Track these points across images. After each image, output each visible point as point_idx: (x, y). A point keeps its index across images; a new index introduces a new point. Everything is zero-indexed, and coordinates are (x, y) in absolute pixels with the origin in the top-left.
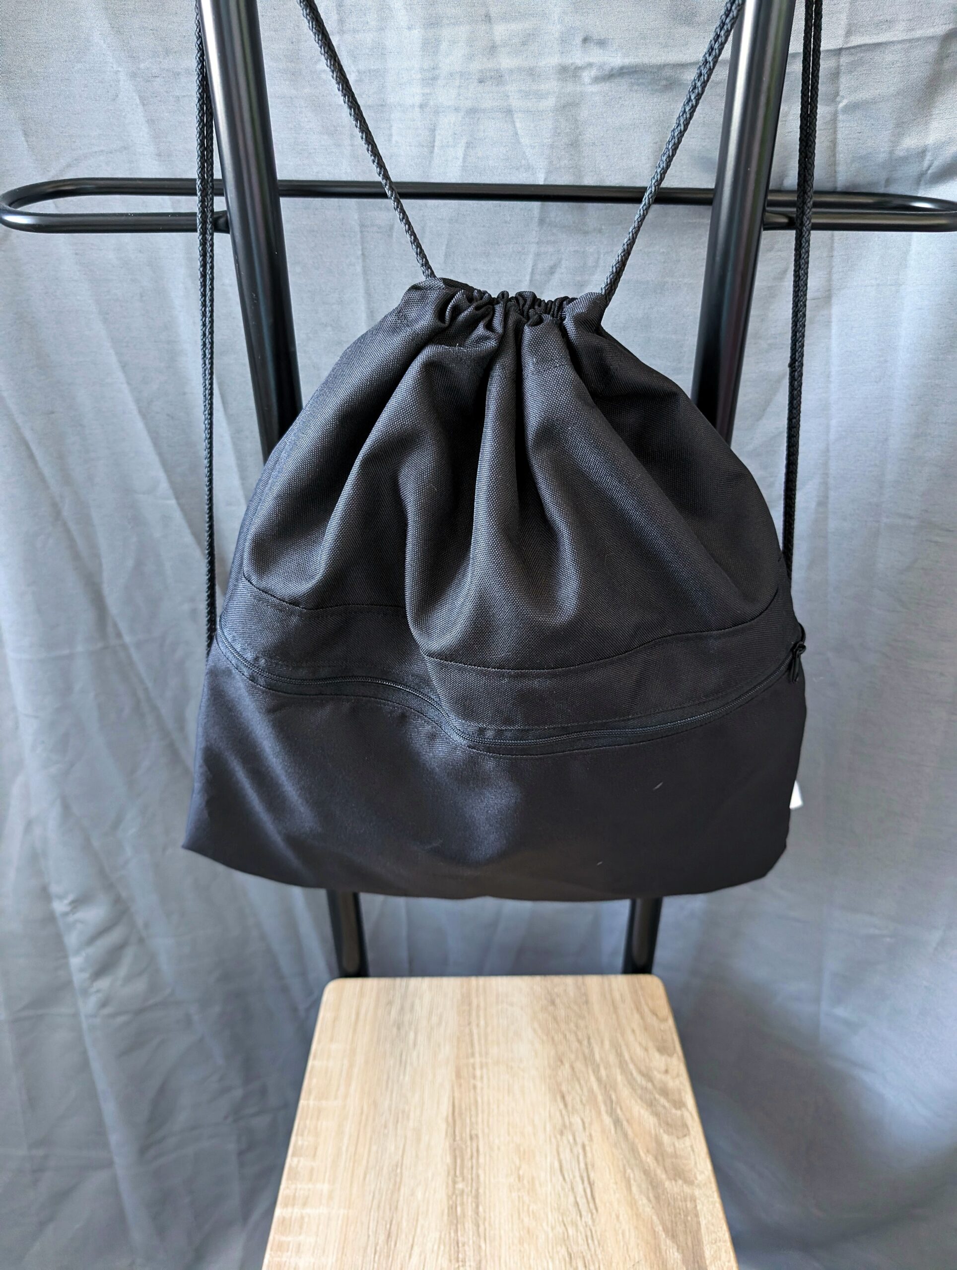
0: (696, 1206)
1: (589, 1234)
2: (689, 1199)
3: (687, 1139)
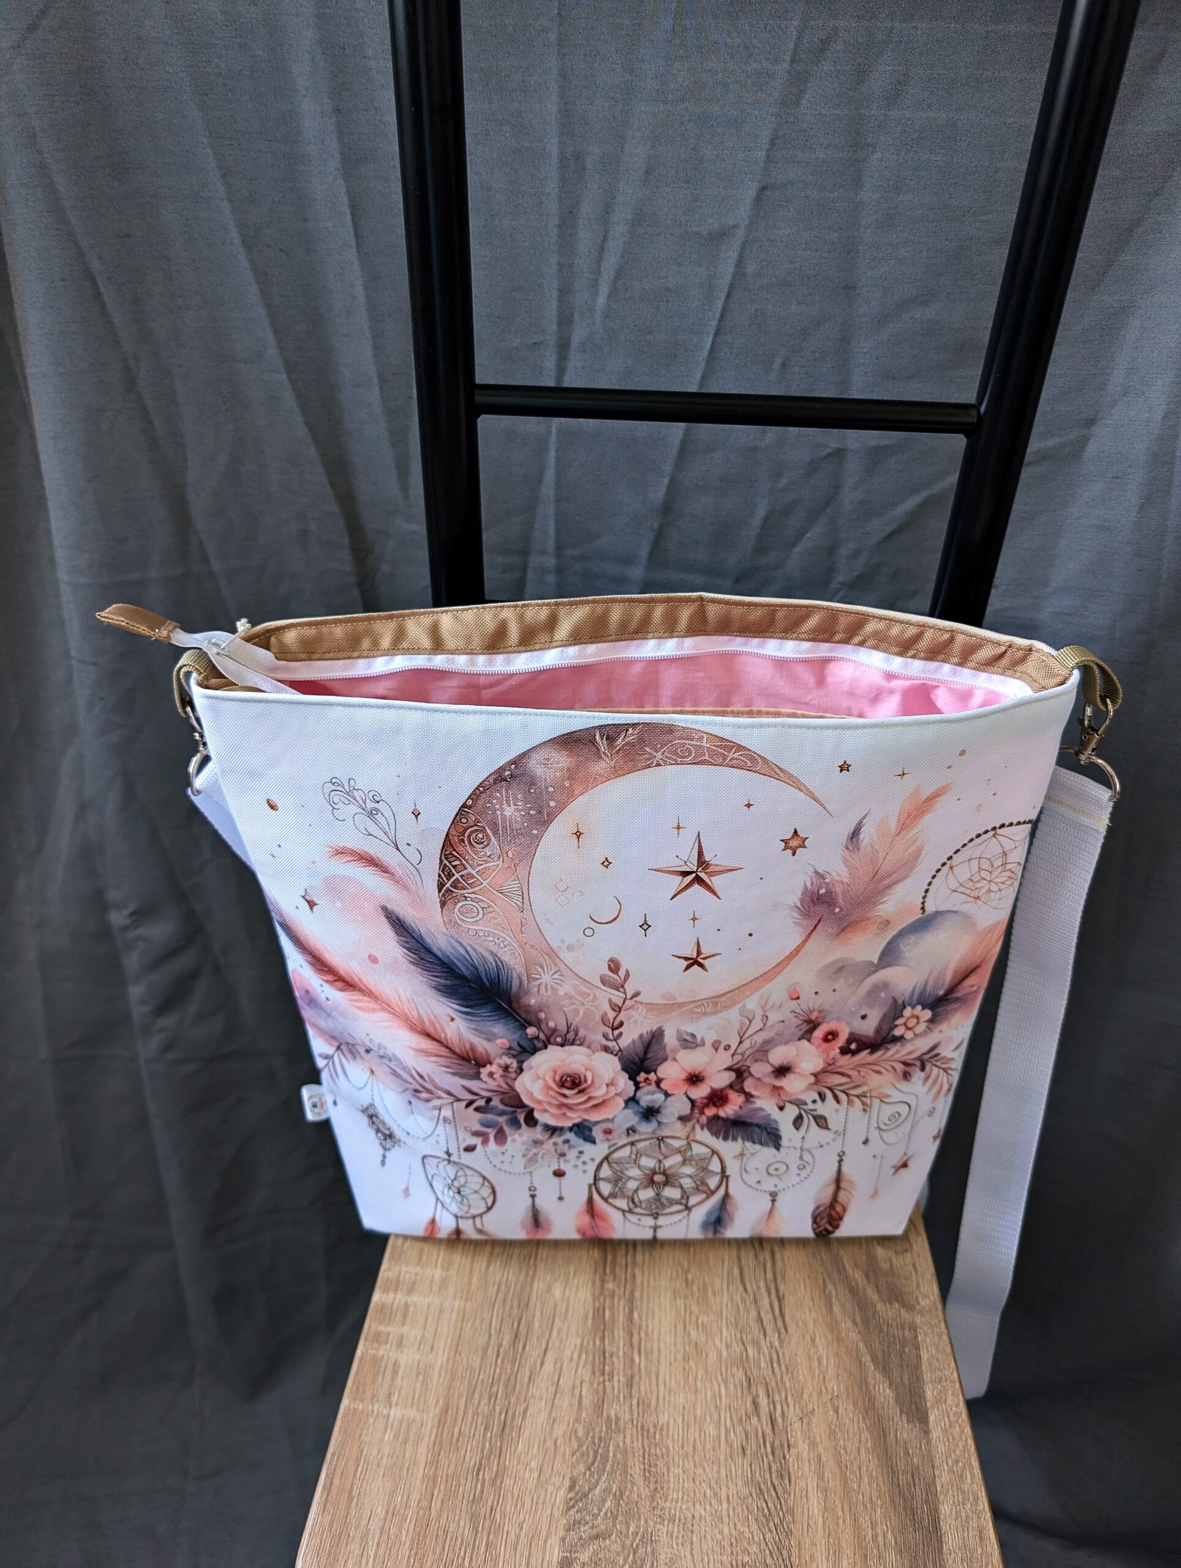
0: (916, 1336)
1: (775, 1356)
2: (907, 1327)
3: (909, 1254)
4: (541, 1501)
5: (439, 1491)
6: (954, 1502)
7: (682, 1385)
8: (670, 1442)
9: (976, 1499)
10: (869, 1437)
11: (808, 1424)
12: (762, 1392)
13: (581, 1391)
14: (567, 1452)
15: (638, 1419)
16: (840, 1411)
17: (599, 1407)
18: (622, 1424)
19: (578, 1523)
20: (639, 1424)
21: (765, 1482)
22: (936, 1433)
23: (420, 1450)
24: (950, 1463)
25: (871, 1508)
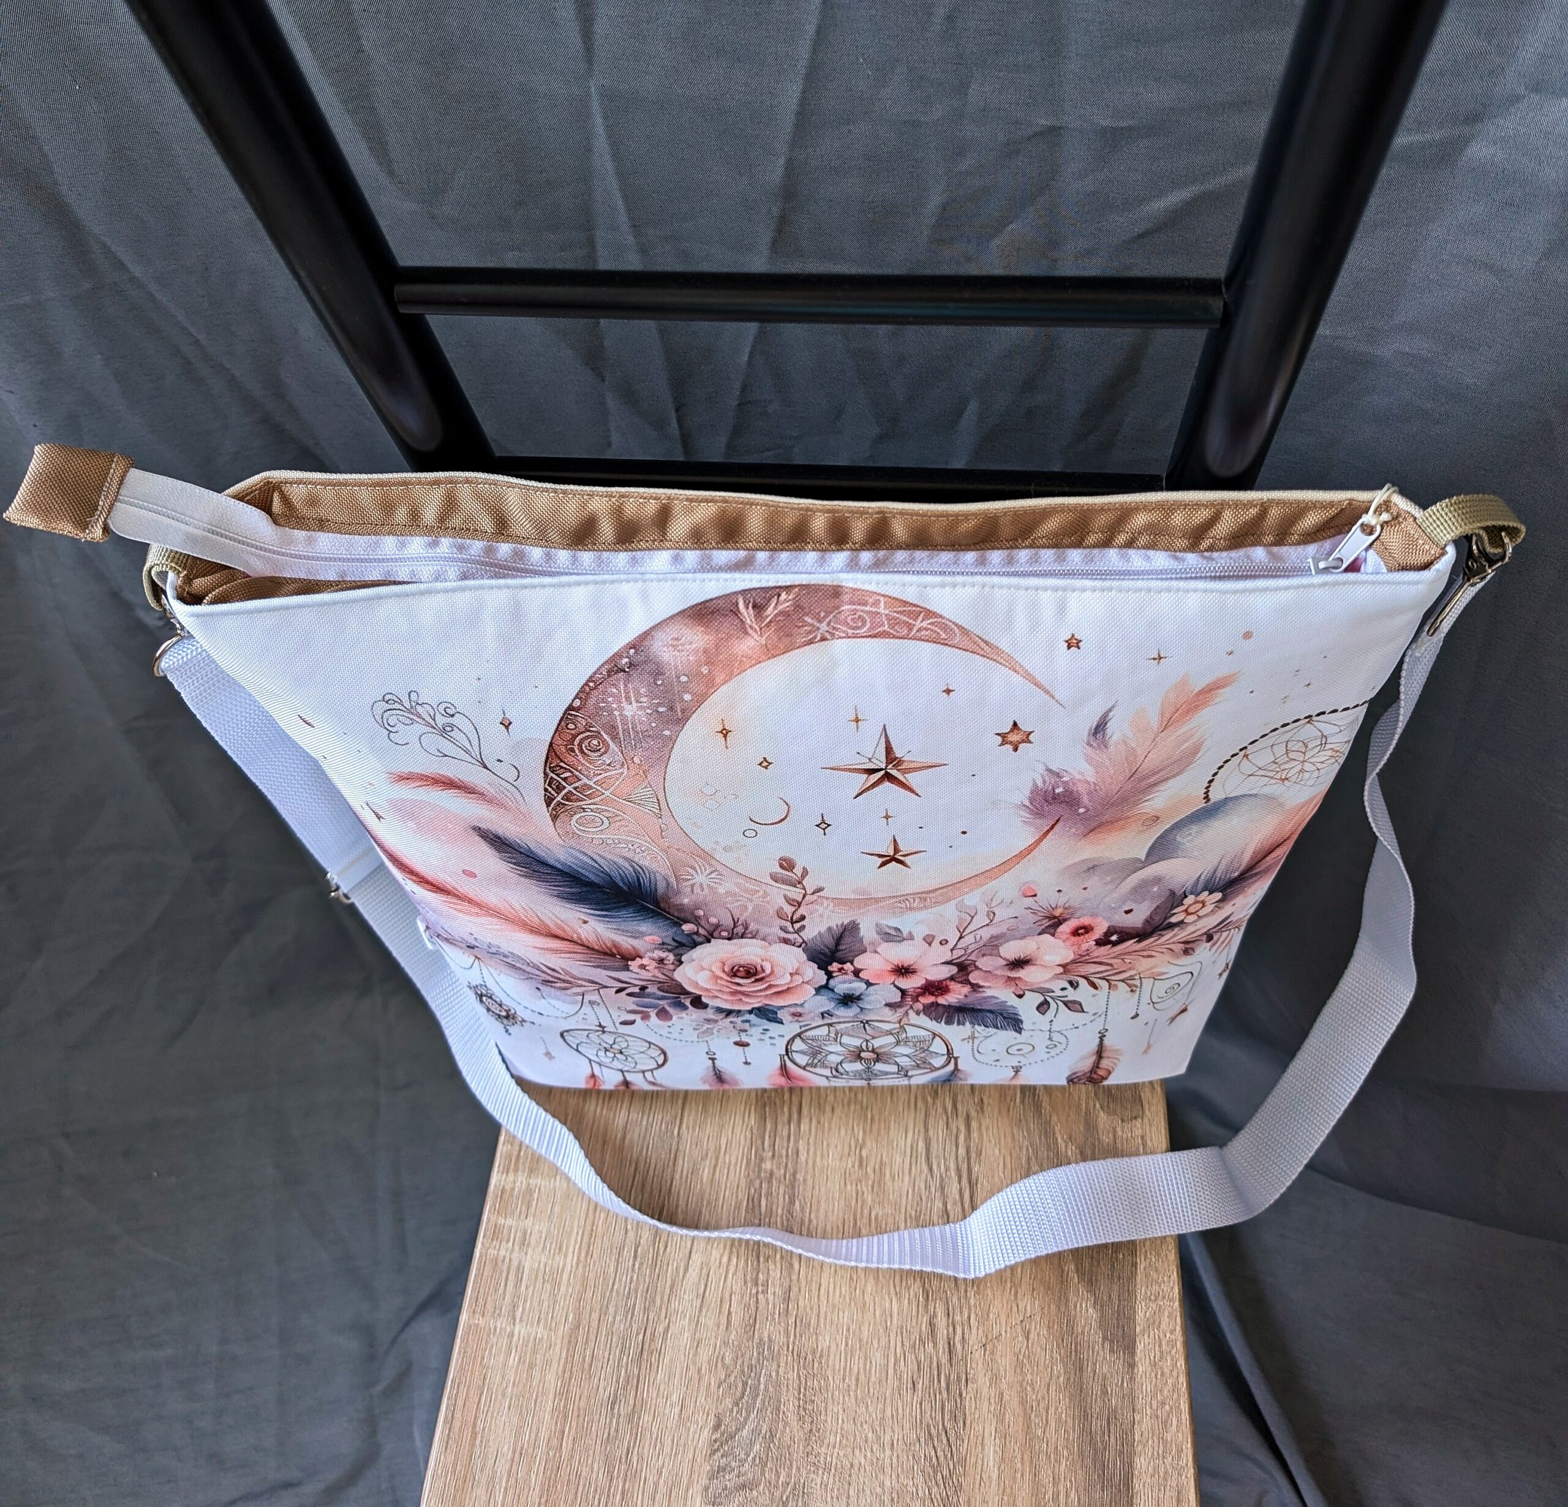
4: (682, 1441)
5: (570, 1427)
6: (1153, 1453)
7: (848, 1300)
8: (829, 1373)
9: (1180, 1451)
10: (1062, 1371)
11: (992, 1353)
12: (940, 1311)
13: (730, 1306)
14: (713, 1383)
15: (794, 1343)
16: (1031, 1336)
17: (752, 1325)
18: (776, 1349)
19: (722, 1469)
20: (796, 1349)
21: (936, 1426)
22: (1142, 1368)
23: (549, 1377)
24: (1155, 1407)
25: (1056, 1460)
